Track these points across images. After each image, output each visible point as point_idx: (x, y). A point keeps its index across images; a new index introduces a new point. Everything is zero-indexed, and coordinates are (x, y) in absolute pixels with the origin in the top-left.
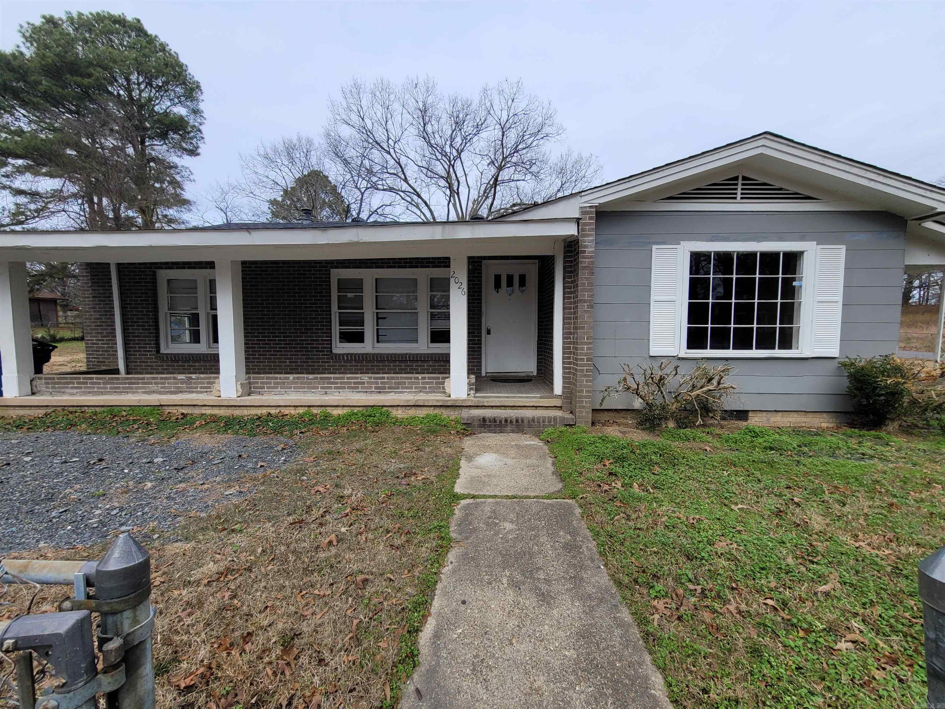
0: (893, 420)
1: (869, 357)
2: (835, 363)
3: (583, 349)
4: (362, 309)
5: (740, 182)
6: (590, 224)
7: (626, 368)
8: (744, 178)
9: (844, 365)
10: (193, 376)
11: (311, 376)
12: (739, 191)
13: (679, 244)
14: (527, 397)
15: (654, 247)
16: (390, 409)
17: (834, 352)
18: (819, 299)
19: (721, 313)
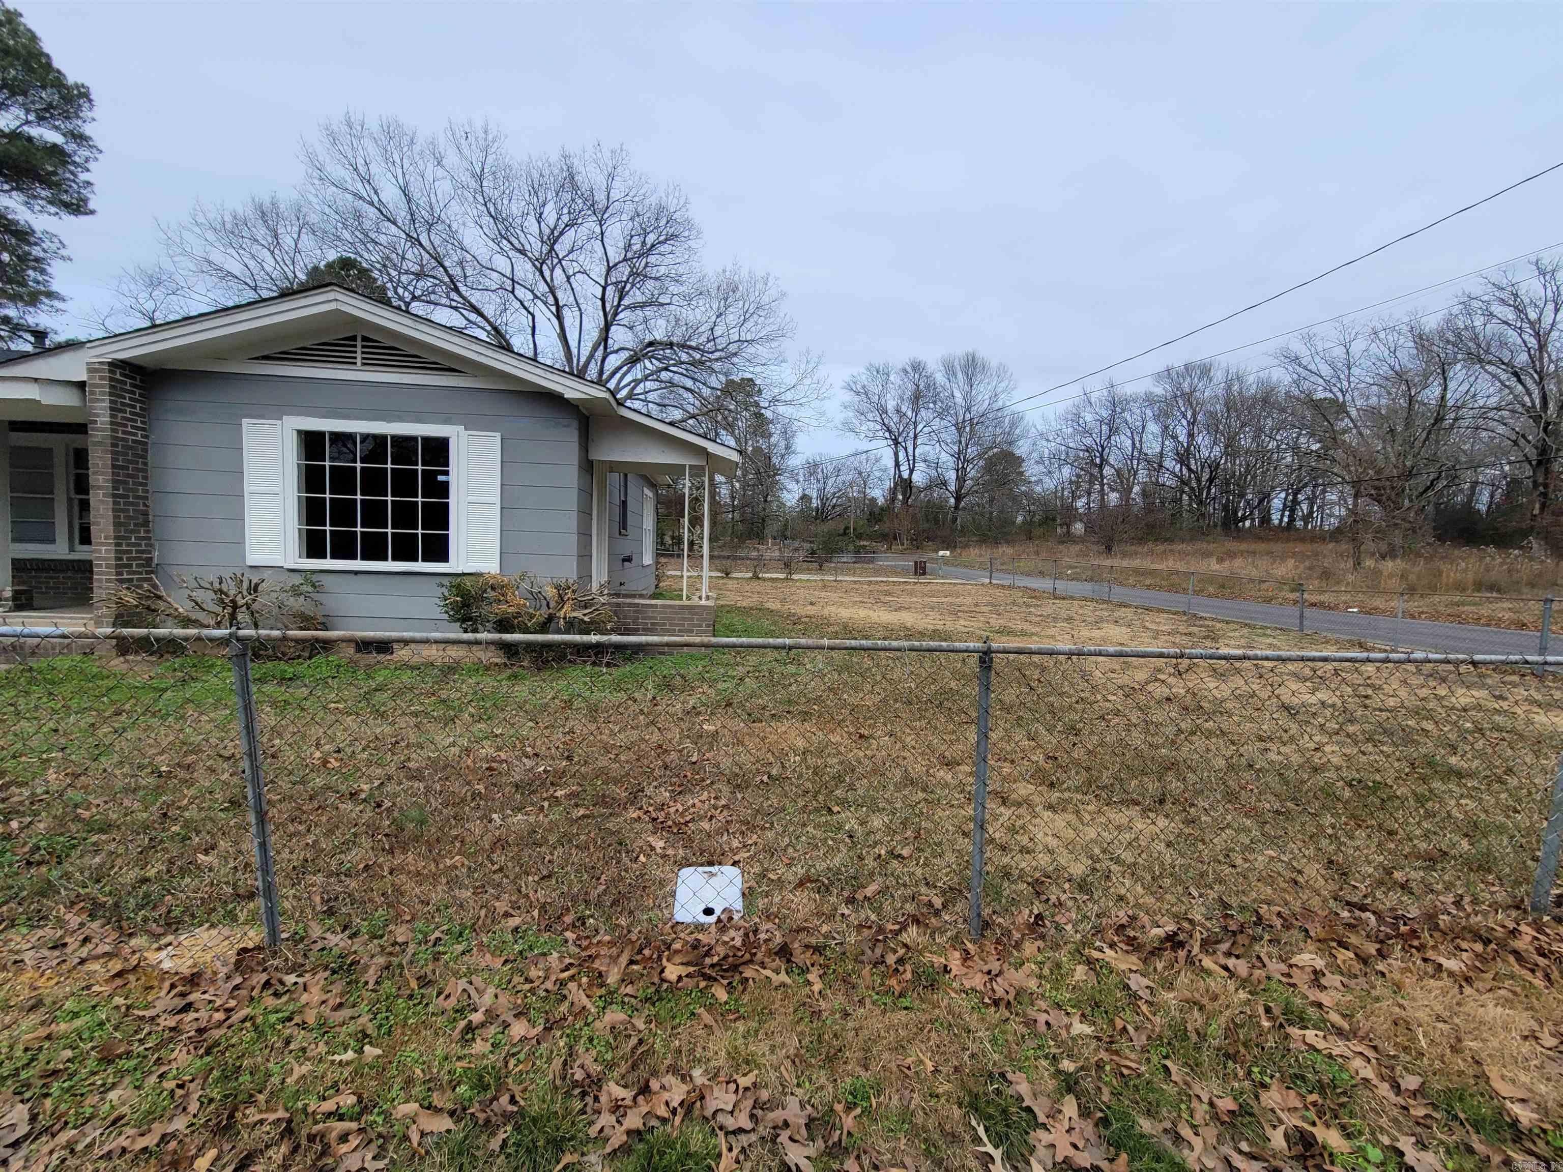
3: (100, 551)
5: (359, 343)
6: (102, 386)
8: (365, 339)
12: (359, 355)
13: (281, 419)
14: (71, 618)
15: (245, 421)
17: (493, 567)
18: (471, 499)
19: (343, 513)
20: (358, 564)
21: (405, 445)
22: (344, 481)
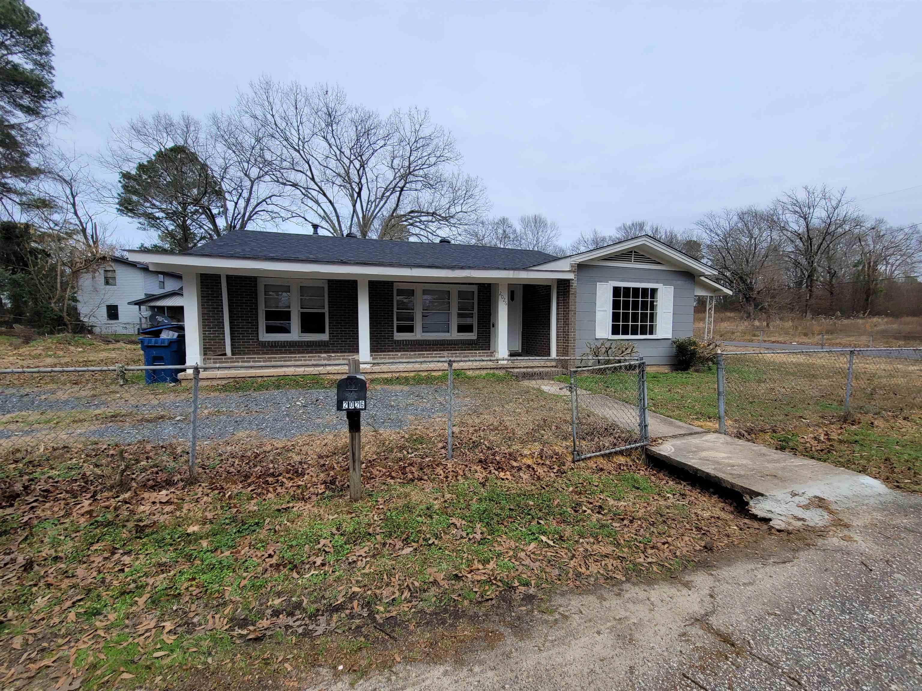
0: (692, 366)
1: (684, 338)
2: (670, 341)
4: (413, 310)
5: (633, 254)
6: (575, 271)
7: (588, 345)
8: (635, 252)
9: (674, 342)
10: (333, 355)
11: (412, 353)
12: (633, 258)
13: (609, 282)
15: (598, 283)
16: (466, 371)
17: (670, 336)
18: (664, 311)
19: (626, 317)
20: (630, 337)
21: (645, 290)
22: (626, 305)
